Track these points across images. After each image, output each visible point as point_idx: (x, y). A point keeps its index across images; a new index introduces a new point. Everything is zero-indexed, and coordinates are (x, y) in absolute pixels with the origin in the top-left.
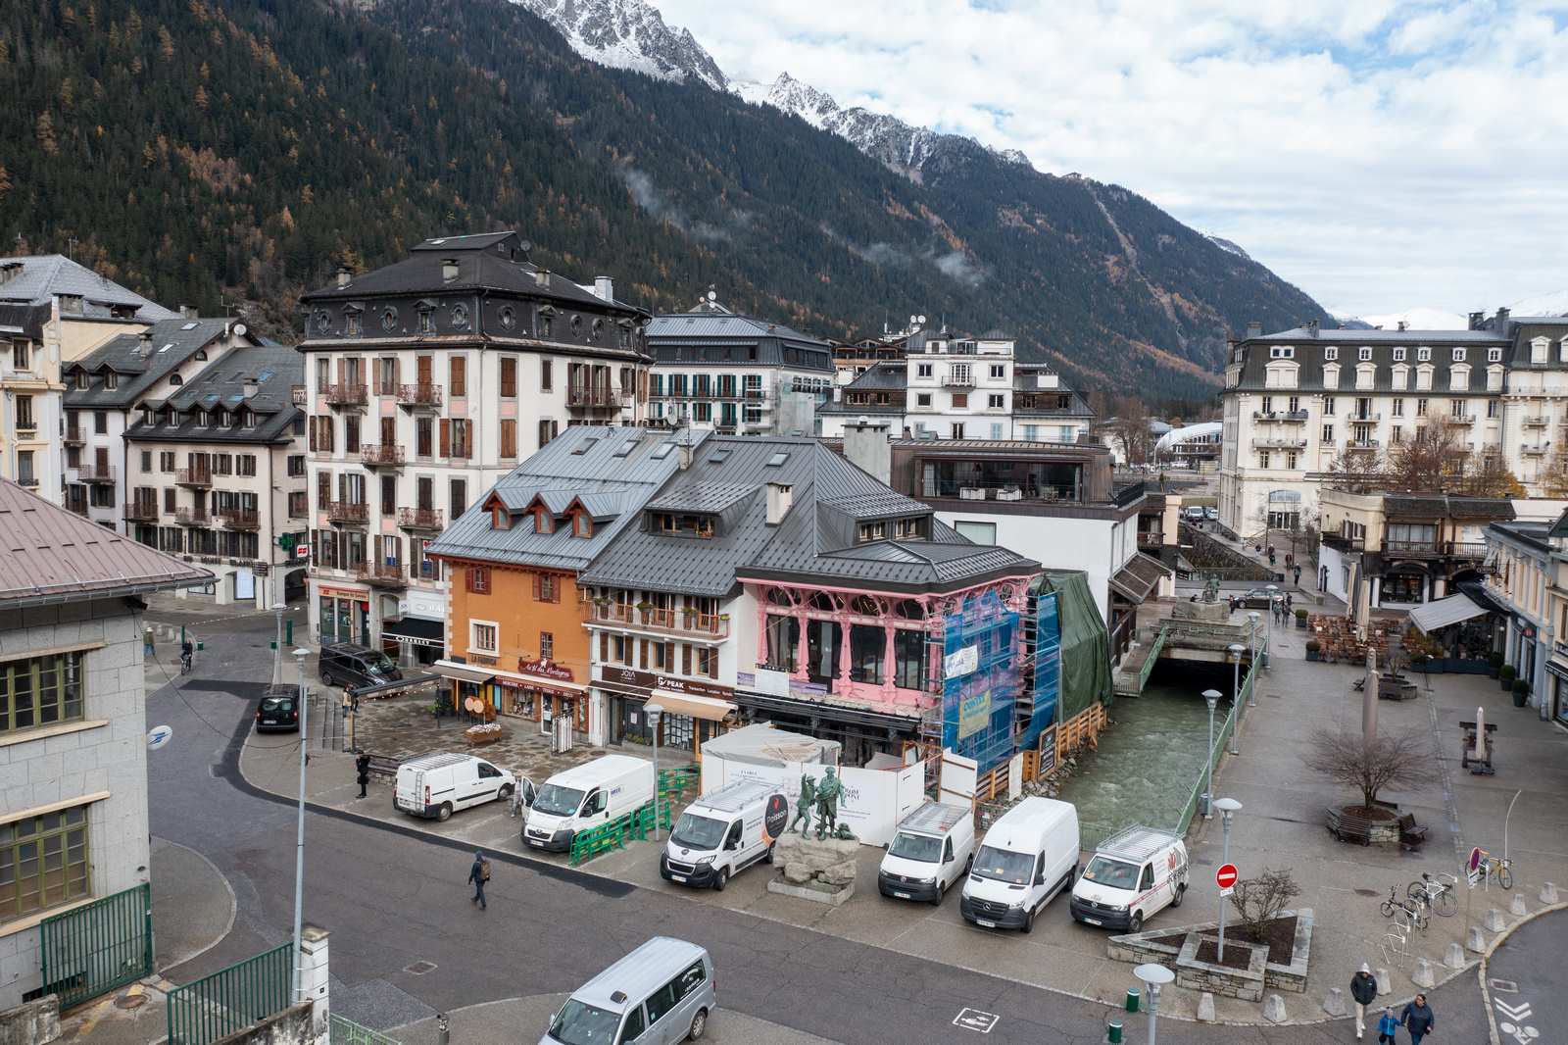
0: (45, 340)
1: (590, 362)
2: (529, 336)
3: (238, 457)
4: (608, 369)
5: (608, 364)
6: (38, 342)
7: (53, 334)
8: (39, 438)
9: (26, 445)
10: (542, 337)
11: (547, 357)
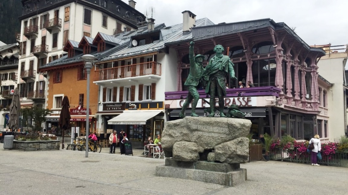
3: (10, 74)
11: (105, 15)
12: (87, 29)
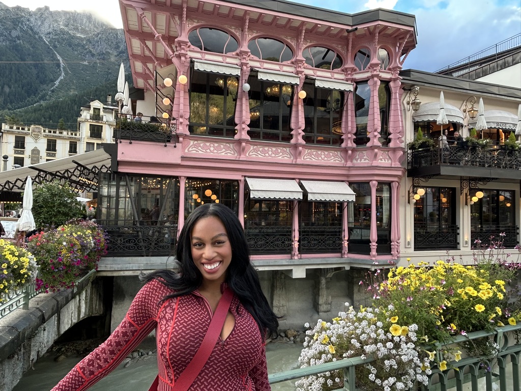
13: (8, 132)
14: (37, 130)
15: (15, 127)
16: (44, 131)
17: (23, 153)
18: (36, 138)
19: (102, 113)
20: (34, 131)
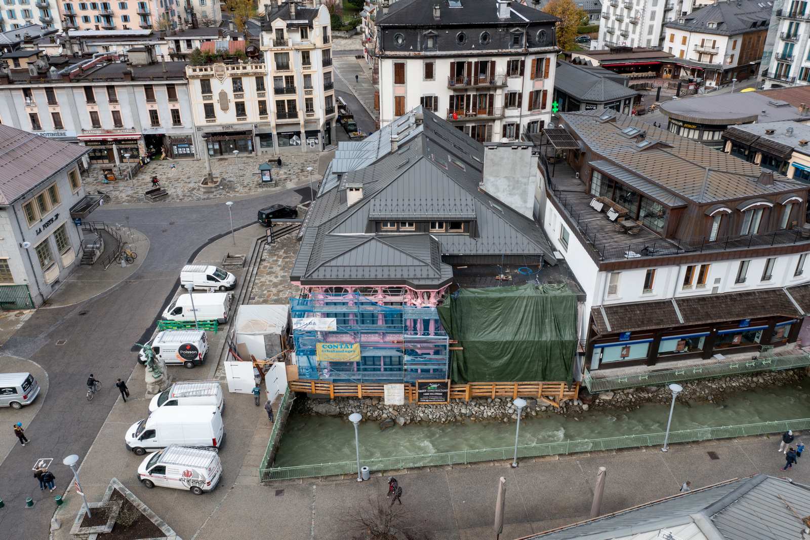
0: (314, 26)
1: (473, 60)
2: (415, 49)
4: (493, 63)
5: (493, 59)
6: (311, 27)
7: (317, 23)
8: (312, 69)
9: (307, 72)
10: (426, 49)
11: (428, 61)
12: (400, 90)
13: (193, 77)
14: (220, 69)
15: (198, 70)
16: (228, 69)
17: (210, 98)
18: (221, 77)
19: (286, 35)
20: (217, 71)
